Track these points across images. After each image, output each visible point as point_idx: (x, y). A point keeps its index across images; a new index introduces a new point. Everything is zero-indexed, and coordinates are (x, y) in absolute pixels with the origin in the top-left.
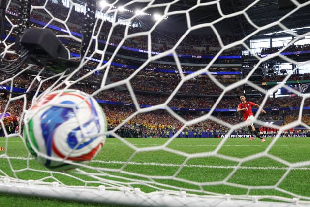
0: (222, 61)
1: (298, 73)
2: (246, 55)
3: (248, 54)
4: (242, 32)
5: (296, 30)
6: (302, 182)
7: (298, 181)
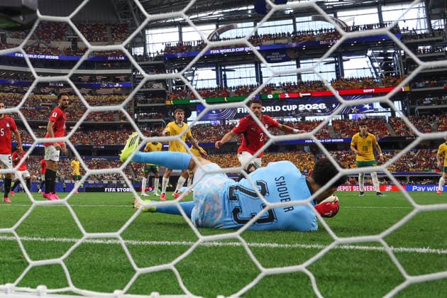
0: (99, 65)
1: (226, 85)
2: (138, 54)
3: (142, 54)
4: (132, 16)
5: (223, 13)
6: (232, 267)
7: (226, 264)
